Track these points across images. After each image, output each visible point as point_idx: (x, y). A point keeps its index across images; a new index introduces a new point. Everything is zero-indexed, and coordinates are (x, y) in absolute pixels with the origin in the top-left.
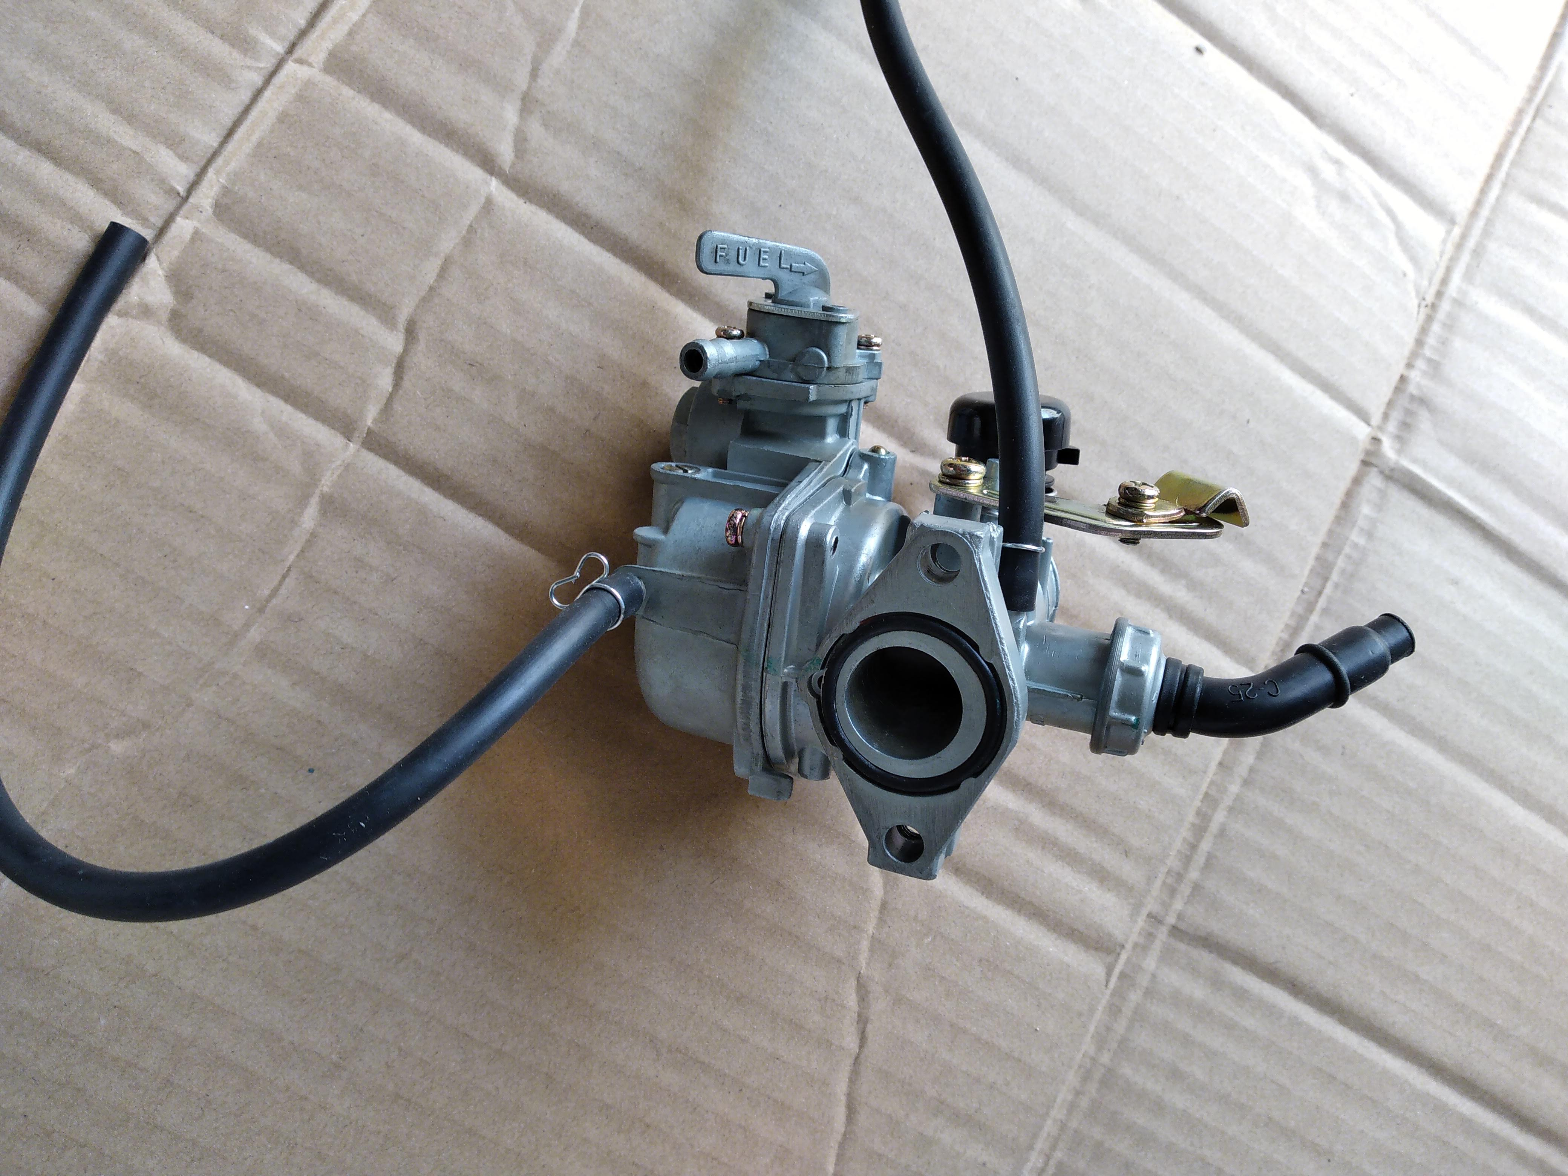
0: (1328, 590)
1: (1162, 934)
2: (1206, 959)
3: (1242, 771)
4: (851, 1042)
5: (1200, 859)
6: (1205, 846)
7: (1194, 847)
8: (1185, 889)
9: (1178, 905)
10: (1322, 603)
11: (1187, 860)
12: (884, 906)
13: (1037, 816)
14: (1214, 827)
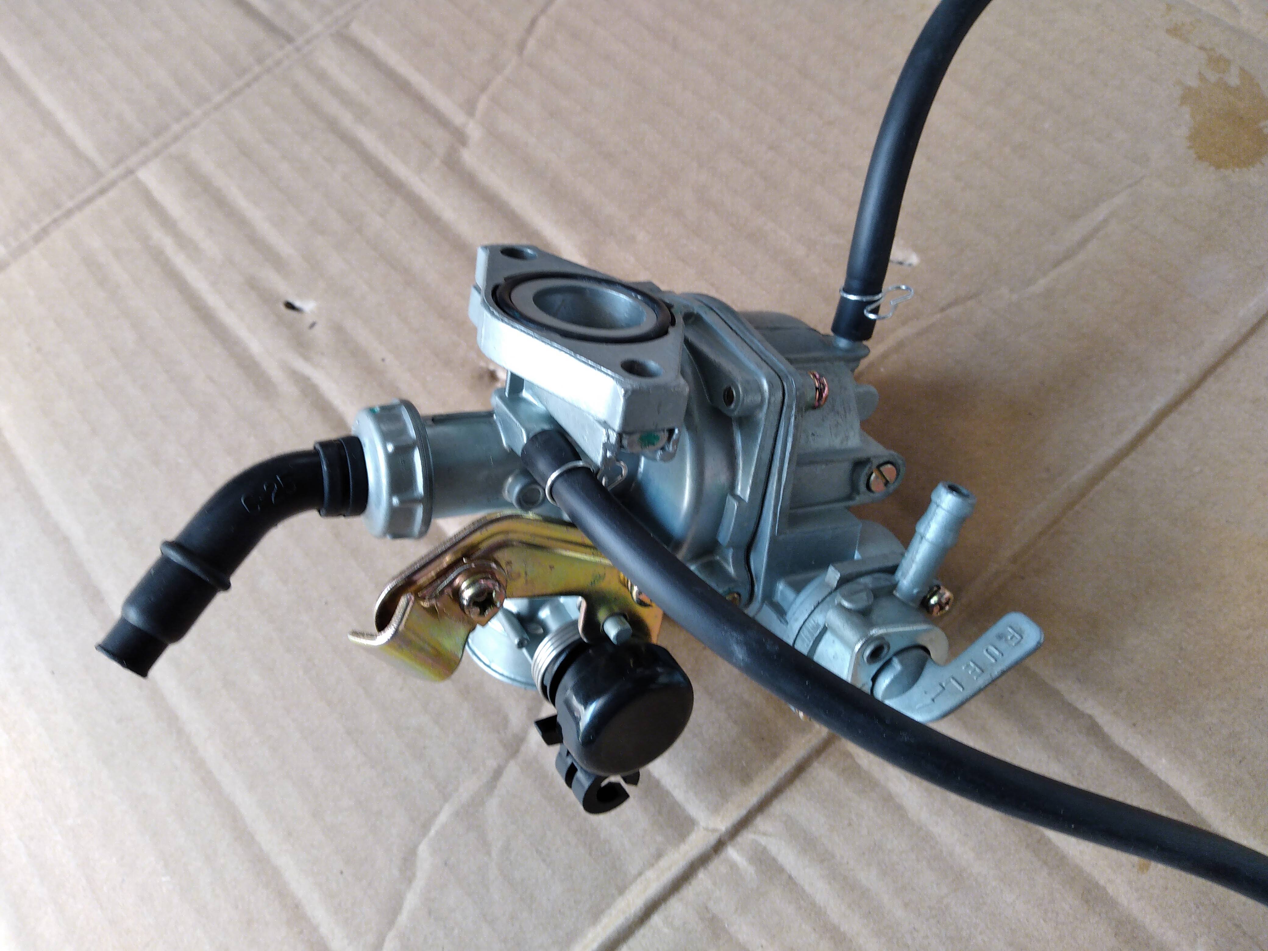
0: (47, 220)
1: (300, 41)
2: (279, 21)
3: (185, 122)
4: (543, 22)
5: (248, 77)
6: (238, 84)
7: (248, 85)
8: (269, 62)
9: (279, 54)
10: (57, 214)
11: (256, 78)
12: (483, 88)
13: (347, 119)
14: (226, 93)
